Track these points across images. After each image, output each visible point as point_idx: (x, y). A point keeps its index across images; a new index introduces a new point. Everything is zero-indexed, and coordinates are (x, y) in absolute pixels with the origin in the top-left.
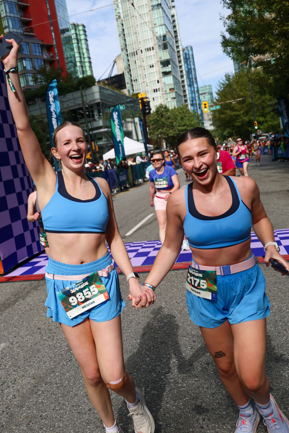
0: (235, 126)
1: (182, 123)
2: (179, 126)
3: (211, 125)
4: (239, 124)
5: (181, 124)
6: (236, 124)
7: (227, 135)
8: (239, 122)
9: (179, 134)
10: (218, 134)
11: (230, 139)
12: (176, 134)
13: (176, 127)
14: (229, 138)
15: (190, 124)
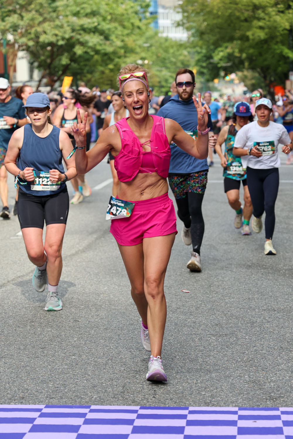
0: (247, 39)
1: (85, 6)
2: (76, 14)
3: (178, 25)
4: (262, 35)
5: (83, 8)
6: (249, 34)
7: (222, 64)
8: (261, 28)
9: (71, 38)
10: (197, 57)
11: (233, 76)
12: (63, 39)
13: (67, 16)
14: (231, 73)
15: (111, 14)
